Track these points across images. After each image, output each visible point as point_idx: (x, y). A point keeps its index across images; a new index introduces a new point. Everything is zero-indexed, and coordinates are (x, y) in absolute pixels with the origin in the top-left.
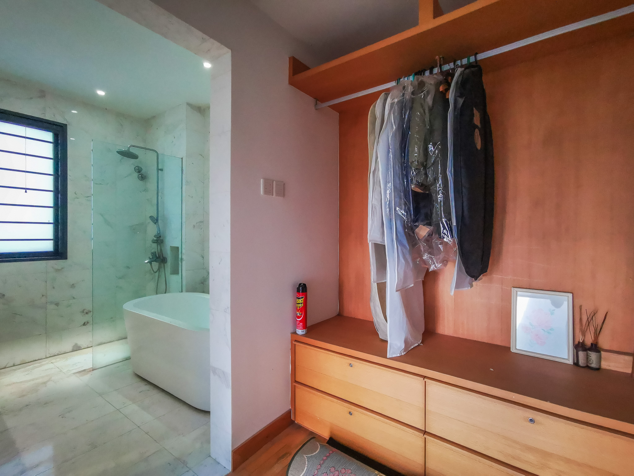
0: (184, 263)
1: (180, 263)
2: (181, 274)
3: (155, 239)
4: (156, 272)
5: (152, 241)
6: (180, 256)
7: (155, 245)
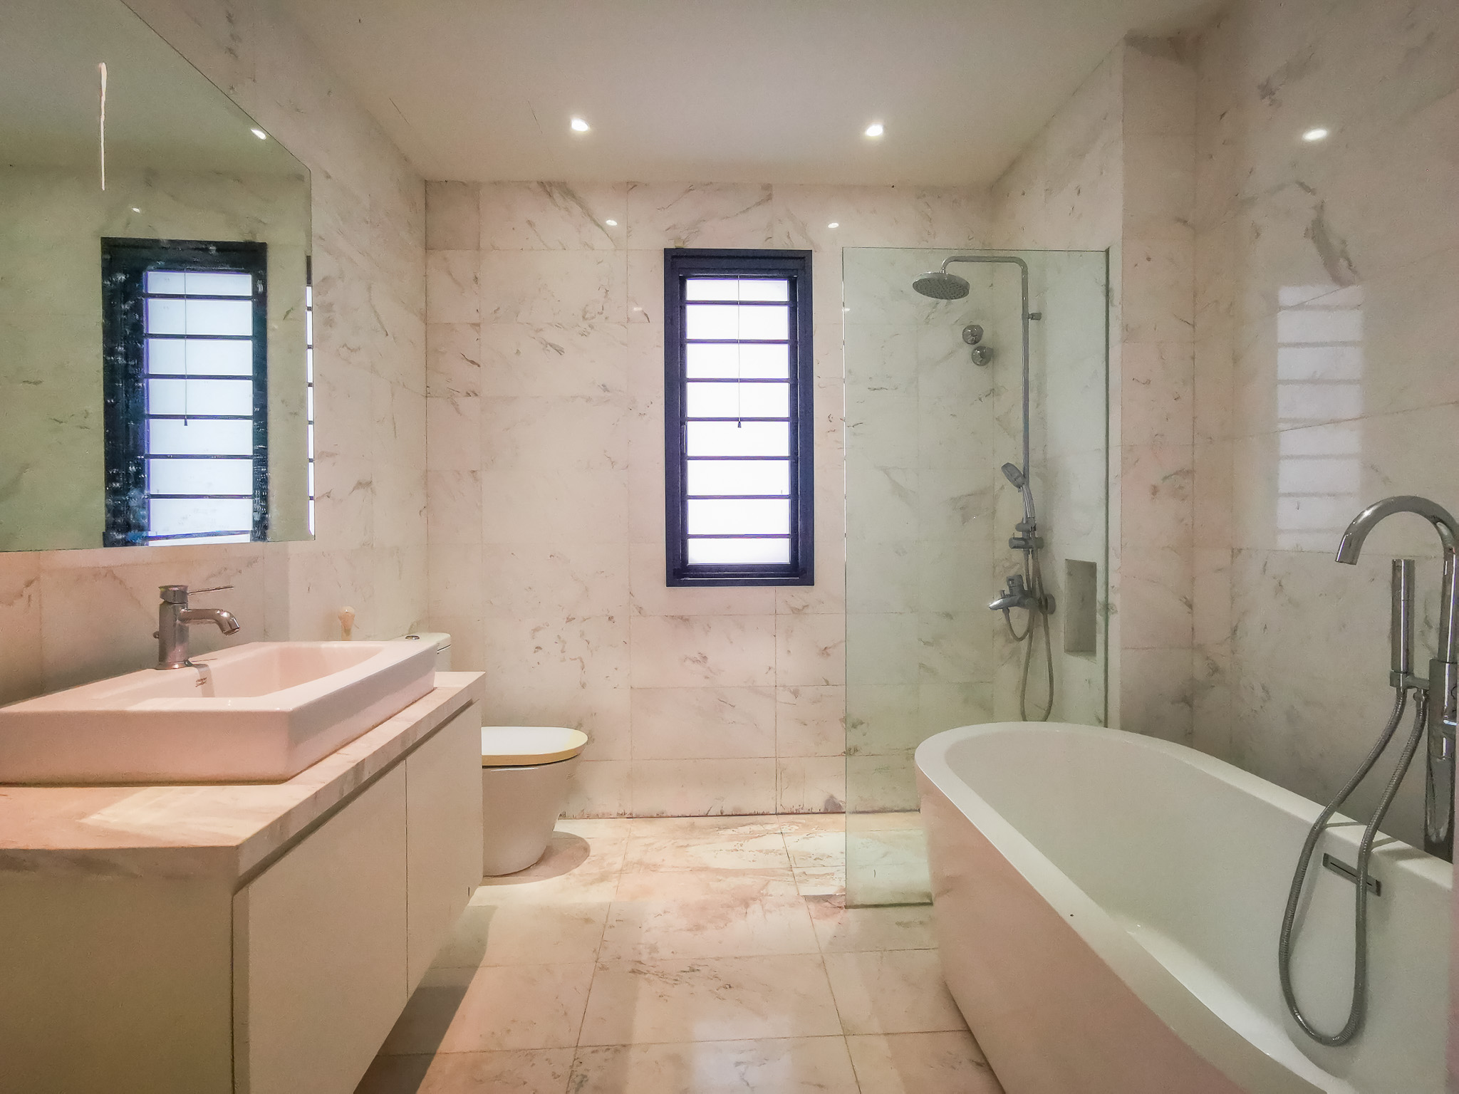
0: (1114, 620)
1: (1100, 619)
2: (1103, 655)
3: (1019, 535)
4: (1022, 639)
5: (1010, 541)
6: (1100, 596)
7: (1018, 555)
